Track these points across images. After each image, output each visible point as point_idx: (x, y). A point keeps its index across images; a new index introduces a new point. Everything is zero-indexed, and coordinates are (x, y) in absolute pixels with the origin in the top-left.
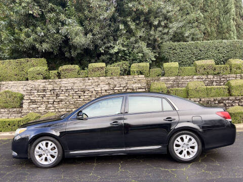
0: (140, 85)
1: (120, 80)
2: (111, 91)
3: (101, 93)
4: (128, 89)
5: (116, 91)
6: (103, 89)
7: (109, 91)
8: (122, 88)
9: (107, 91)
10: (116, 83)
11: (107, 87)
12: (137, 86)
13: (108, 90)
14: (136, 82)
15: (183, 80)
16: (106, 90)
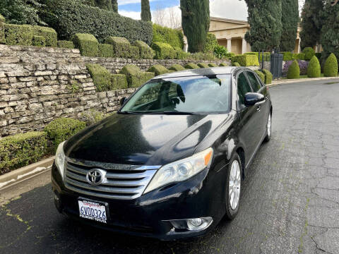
0: (77, 68)
1: (43, 55)
2: (31, 79)
3: (9, 83)
4: (60, 74)
5: (40, 79)
6: (10, 74)
7: (26, 79)
8: (50, 73)
9: (21, 79)
10: (35, 61)
11: (19, 71)
12: (74, 68)
13: (24, 77)
14: (70, 62)
15: (106, 64)
16: (17, 77)
